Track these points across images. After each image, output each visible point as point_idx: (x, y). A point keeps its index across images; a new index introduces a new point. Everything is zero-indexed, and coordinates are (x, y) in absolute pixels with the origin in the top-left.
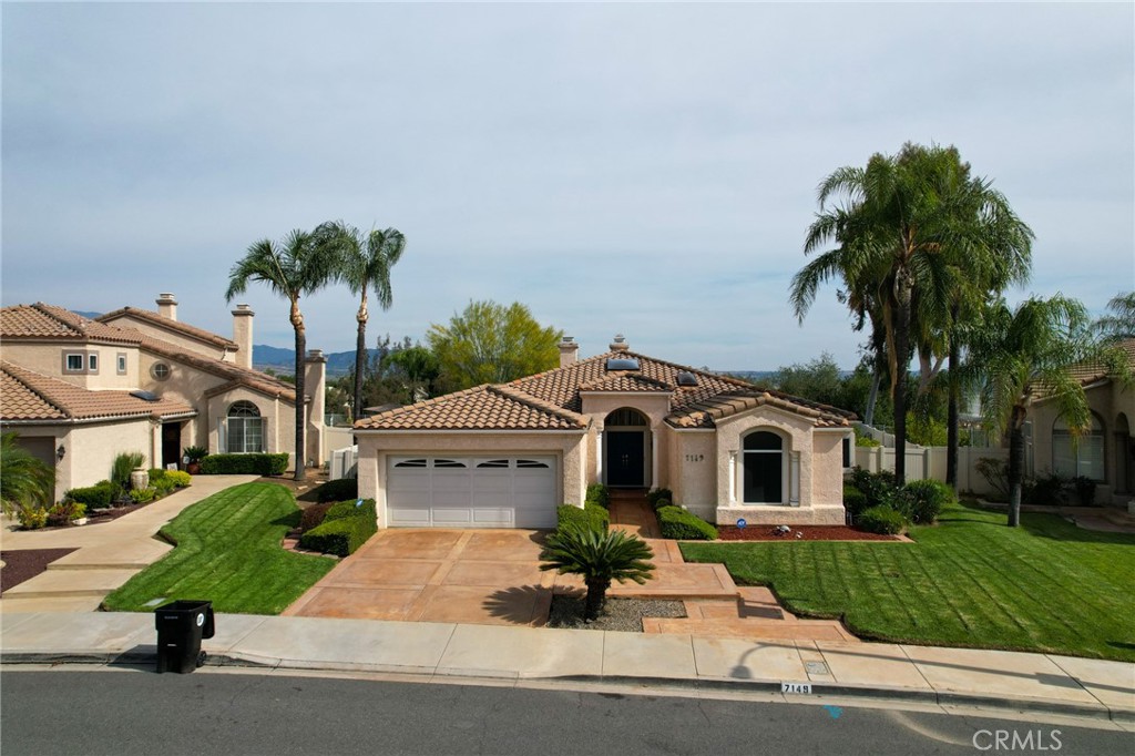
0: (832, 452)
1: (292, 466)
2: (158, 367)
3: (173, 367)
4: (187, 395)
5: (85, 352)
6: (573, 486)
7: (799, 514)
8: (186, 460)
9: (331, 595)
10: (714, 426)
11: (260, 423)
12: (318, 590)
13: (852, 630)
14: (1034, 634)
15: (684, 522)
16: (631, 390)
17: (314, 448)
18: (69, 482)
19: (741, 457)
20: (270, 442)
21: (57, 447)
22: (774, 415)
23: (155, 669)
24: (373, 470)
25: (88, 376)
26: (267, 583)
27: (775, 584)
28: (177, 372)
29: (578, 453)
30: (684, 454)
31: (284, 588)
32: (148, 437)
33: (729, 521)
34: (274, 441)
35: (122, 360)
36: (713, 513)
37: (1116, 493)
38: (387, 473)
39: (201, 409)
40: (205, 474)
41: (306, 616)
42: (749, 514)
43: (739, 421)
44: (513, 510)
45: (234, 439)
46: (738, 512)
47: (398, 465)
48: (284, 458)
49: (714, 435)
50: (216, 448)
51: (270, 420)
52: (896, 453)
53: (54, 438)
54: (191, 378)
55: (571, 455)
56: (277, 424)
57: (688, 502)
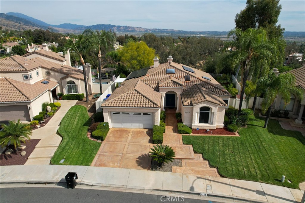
0: (222, 112)
1: (85, 96)
2: (47, 72)
3: (51, 72)
4: (56, 79)
5: (28, 74)
6: (157, 120)
7: (212, 127)
8: (58, 97)
9: (101, 157)
10: (193, 106)
11: (76, 87)
12: (98, 156)
13: (219, 173)
14: (259, 176)
15: (184, 130)
16: (172, 87)
17: (90, 90)
18: (33, 115)
19: (199, 112)
20: (79, 91)
21: (28, 107)
22: (208, 103)
23: (67, 187)
24: (107, 116)
25: (30, 81)
26: (86, 154)
27: (203, 154)
28: (52, 73)
29: (158, 113)
30: (185, 111)
31: (90, 156)
32: (48, 95)
33: (195, 128)
34: (80, 90)
35: (37, 73)
36: (191, 125)
37: (294, 114)
38: (111, 116)
39: (60, 83)
40: (64, 100)
41: (96, 166)
42: (200, 126)
43: (199, 105)
44: (142, 124)
45: (69, 91)
46: (197, 126)
47: (113, 114)
48: (83, 94)
49: (193, 108)
50: (65, 93)
51: (78, 85)
52: (240, 100)
53: (27, 105)
54: (56, 75)
55: (156, 113)
56: (80, 86)
57: (185, 122)
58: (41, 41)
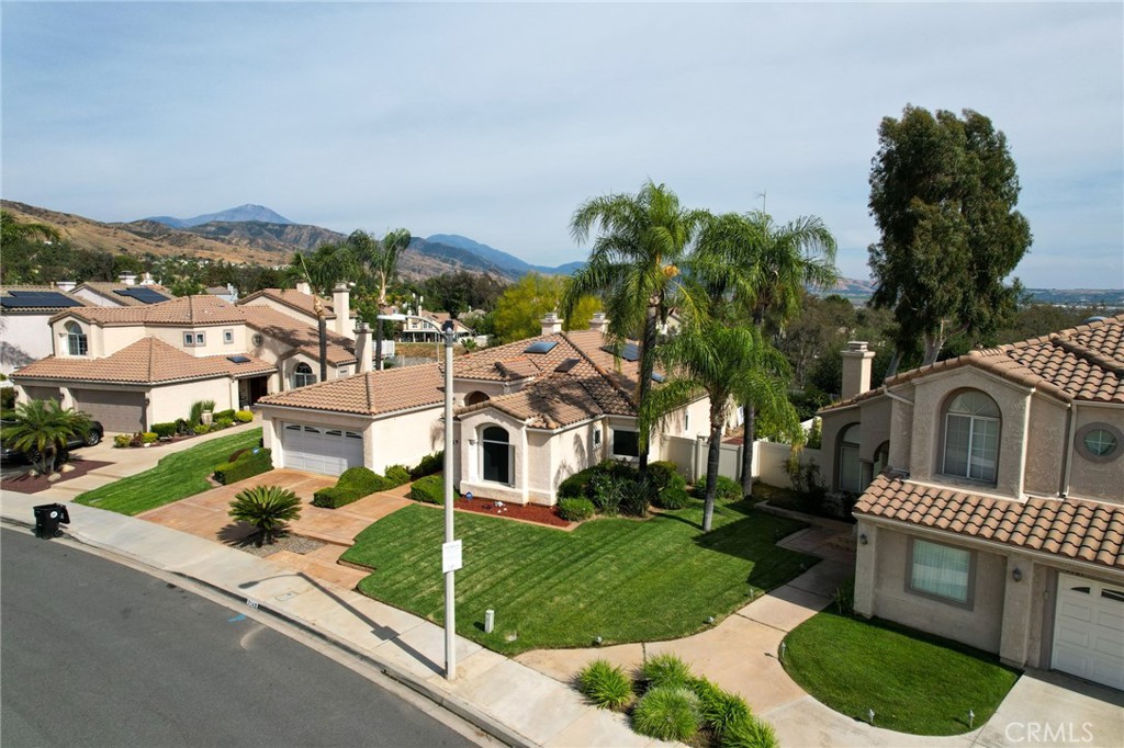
2: (256, 337)
3: (267, 337)
5: (193, 332)
6: (368, 454)
9: (175, 507)
11: (314, 380)
12: (173, 504)
18: (152, 420)
19: (481, 445)
21: (144, 398)
22: (498, 416)
24: (270, 430)
25: (198, 348)
29: (371, 431)
32: (224, 389)
35: (228, 335)
36: (459, 484)
38: (282, 433)
39: (280, 366)
47: (288, 428)
51: (318, 377)
53: (145, 393)
55: (367, 433)
58: (457, 305)
